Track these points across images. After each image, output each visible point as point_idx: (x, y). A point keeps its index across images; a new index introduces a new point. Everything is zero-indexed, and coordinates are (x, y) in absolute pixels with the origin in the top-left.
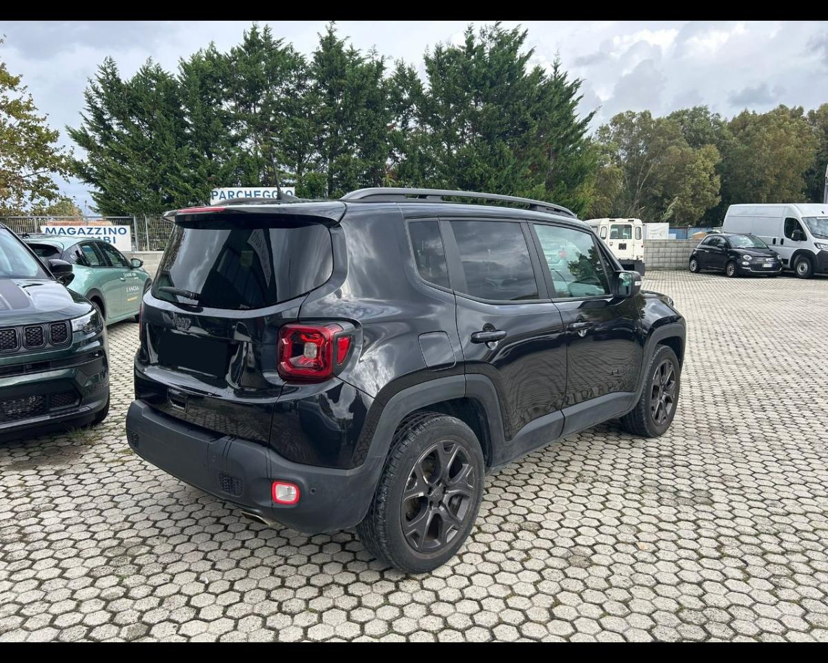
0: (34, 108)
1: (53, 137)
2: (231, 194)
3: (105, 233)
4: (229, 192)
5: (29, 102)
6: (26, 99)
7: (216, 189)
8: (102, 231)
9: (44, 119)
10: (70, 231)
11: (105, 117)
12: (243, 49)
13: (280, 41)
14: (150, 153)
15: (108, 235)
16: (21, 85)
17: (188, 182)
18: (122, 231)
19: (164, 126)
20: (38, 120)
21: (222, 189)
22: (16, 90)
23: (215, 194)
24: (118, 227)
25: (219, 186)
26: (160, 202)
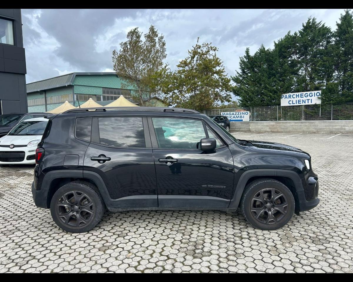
0: (224, 72)
1: (229, 81)
2: (290, 96)
3: (241, 114)
4: (289, 95)
5: (223, 69)
6: (222, 68)
7: (284, 95)
8: (240, 114)
9: (226, 75)
10: (230, 114)
11: (246, 70)
12: (302, 31)
13: (320, 23)
14: (258, 82)
15: (241, 115)
16: (221, 65)
17: (271, 92)
18: (247, 113)
19: (264, 71)
20: (225, 76)
21: (286, 94)
22: (220, 67)
23: (283, 96)
24: (245, 112)
25: (285, 93)
26: (260, 101)
